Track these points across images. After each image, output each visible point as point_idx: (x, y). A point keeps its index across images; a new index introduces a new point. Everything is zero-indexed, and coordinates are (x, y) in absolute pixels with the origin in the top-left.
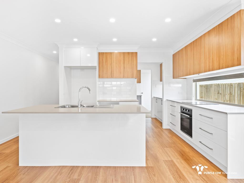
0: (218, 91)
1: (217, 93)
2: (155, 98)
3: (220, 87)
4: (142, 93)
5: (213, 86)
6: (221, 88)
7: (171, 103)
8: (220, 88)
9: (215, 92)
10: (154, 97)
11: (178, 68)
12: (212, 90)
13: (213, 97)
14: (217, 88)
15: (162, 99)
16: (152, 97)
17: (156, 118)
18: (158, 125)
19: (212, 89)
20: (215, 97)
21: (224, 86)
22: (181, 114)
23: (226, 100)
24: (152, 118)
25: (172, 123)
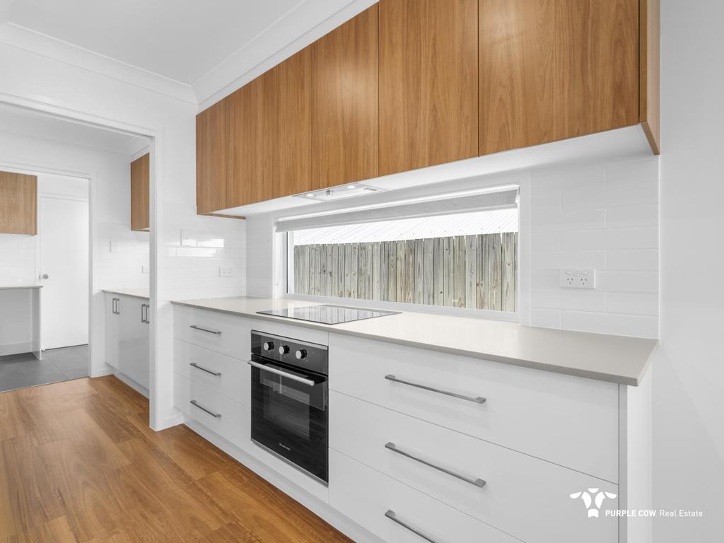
0: (323, 267)
1: (318, 270)
2: (110, 298)
3: (329, 253)
4: (46, 277)
5: (307, 253)
6: (331, 255)
7: (193, 317)
8: (329, 258)
9: (312, 270)
10: (104, 292)
11: (227, 169)
12: (304, 262)
13: (306, 283)
14: (318, 257)
15: (148, 299)
16: (95, 291)
17: (112, 376)
18: (127, 411)
19: (304, 259)
20: (313, 285)
21: (341, 252)
22: (253, 367)
23: (346, 290)
24: (93, 381)
25: (198, 402)
